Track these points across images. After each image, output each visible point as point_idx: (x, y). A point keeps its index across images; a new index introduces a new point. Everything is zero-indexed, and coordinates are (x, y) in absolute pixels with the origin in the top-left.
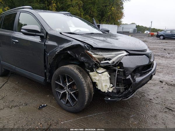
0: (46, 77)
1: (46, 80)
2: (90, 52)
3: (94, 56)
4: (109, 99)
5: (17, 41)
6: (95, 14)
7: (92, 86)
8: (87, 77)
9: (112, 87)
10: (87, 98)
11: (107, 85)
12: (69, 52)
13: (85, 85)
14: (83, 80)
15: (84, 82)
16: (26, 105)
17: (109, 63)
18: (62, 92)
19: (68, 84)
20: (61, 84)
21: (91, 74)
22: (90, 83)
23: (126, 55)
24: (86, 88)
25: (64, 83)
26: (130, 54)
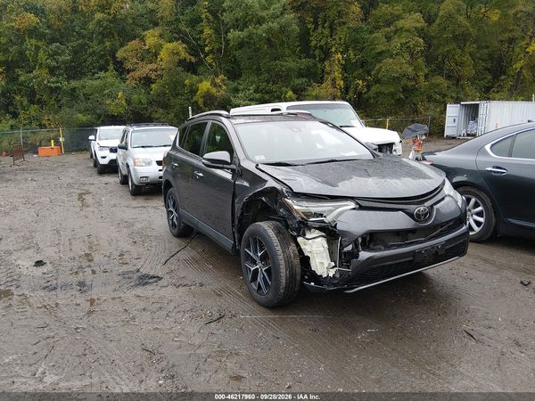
0: (235, 242)
1: (234, 245)
2: (290, 201)
3: (296, 207)
4: (313, 284)
5: (201, 175)
6: (469, 71)
7: (297, 261)
8: (288, 245)
9: (333, 267)
10: (283, 281)
11: (323, 263)
12: (263, 199)
13: (281, 257)
14: (279, 248)
15: (280, 252)
16: (202, 286)
17: (324, 222)
18: (252, 269)
19: (259, 254)
20: (252, 254)
21: (300, 240)
22: (292, 255)
23: (354, 209)
24: (282, 262)
25: (256, 252)
26: (361, 208)
